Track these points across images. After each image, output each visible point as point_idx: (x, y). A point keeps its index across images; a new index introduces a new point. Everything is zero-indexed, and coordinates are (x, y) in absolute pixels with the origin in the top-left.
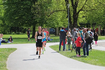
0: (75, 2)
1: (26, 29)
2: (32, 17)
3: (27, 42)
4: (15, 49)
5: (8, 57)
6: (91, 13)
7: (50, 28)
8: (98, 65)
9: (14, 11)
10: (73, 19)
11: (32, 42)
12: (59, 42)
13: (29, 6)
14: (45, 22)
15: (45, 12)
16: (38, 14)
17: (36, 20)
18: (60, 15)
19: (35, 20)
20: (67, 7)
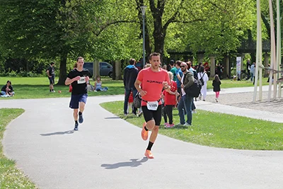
1: (42, 64)
2: (58, 36)
3: (47, 95)
4: (21, 111)
5: (3, 130)
6: (194, 27)
7: (100, 61)
8: (213, 145)
9: (15, 20)
10: (153, 40)
11: (58, 95)
12: (123, 93)
13: (50, 9)
14: (90, 47)
15: (90, 24)
16: (72, 28)
17: (67, 44)
18: (124, 32)
19: (64, 42)
20: (139, 14)
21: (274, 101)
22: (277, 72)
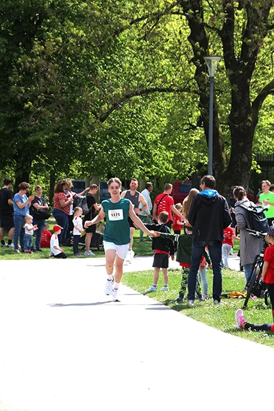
17: (31, 139)
19: (26, 134)
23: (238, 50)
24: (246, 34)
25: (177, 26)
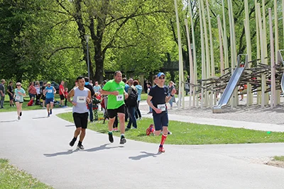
0: (98, 32)
14: (42, 70)
15: (41, 50)
20: (82, 41)
21: (193, 108)
22: (195, 86)
23: (96, 33)
24: (98, 28)
25: (73, 25)
